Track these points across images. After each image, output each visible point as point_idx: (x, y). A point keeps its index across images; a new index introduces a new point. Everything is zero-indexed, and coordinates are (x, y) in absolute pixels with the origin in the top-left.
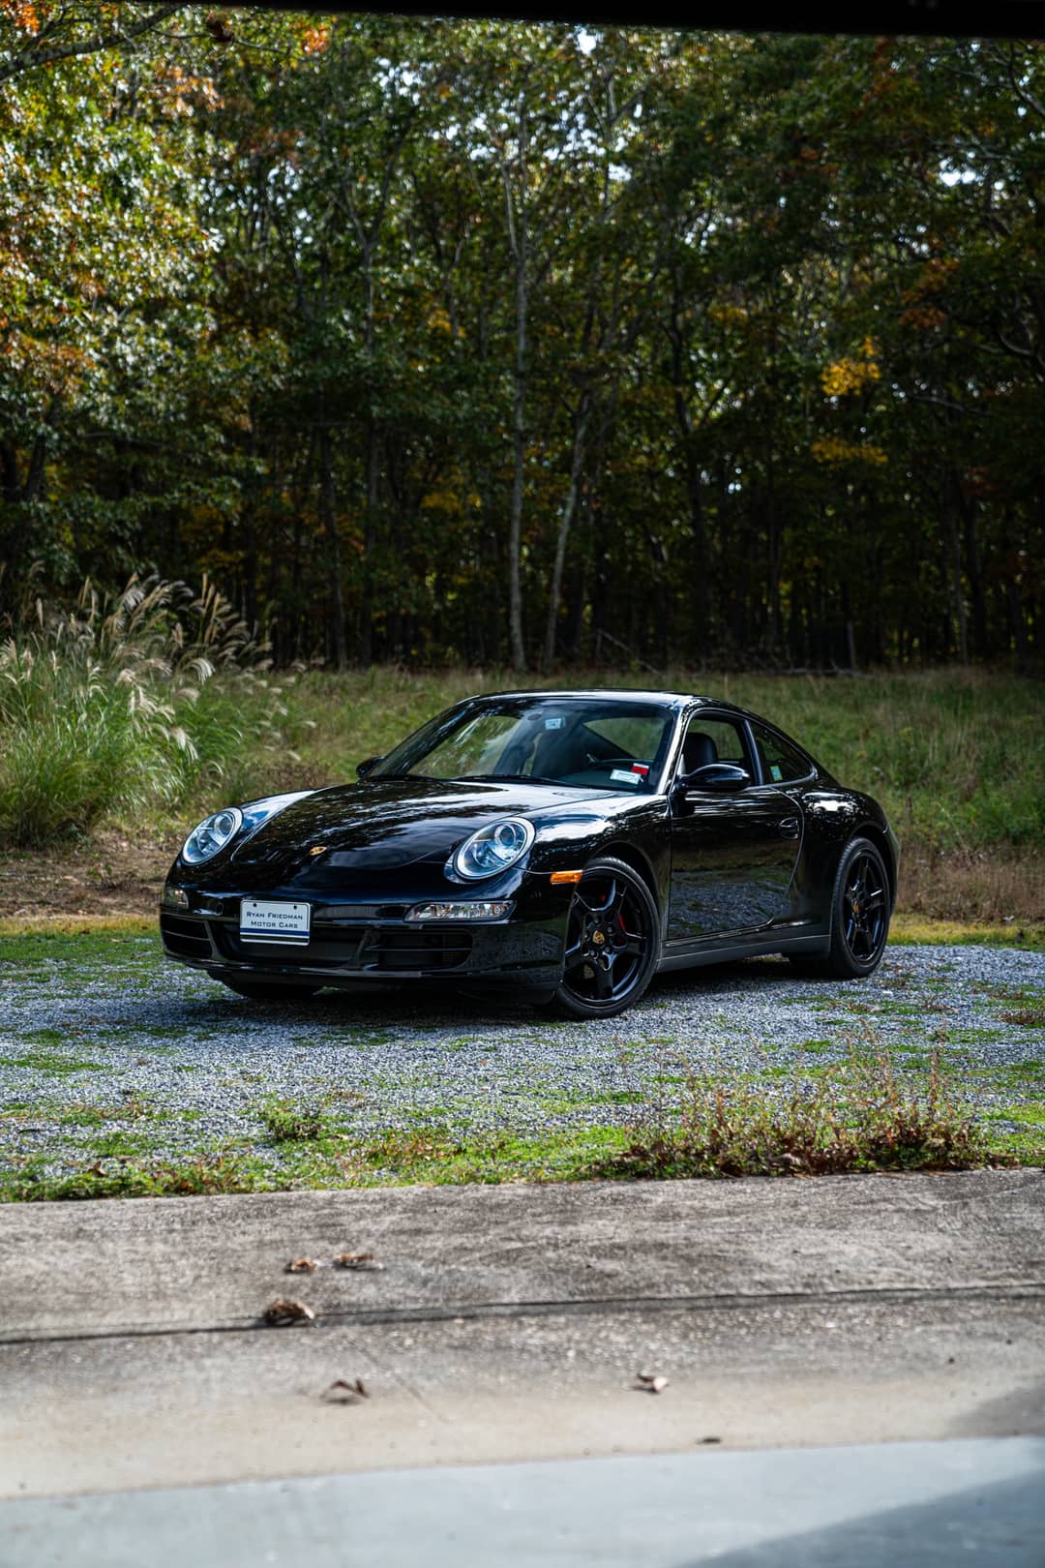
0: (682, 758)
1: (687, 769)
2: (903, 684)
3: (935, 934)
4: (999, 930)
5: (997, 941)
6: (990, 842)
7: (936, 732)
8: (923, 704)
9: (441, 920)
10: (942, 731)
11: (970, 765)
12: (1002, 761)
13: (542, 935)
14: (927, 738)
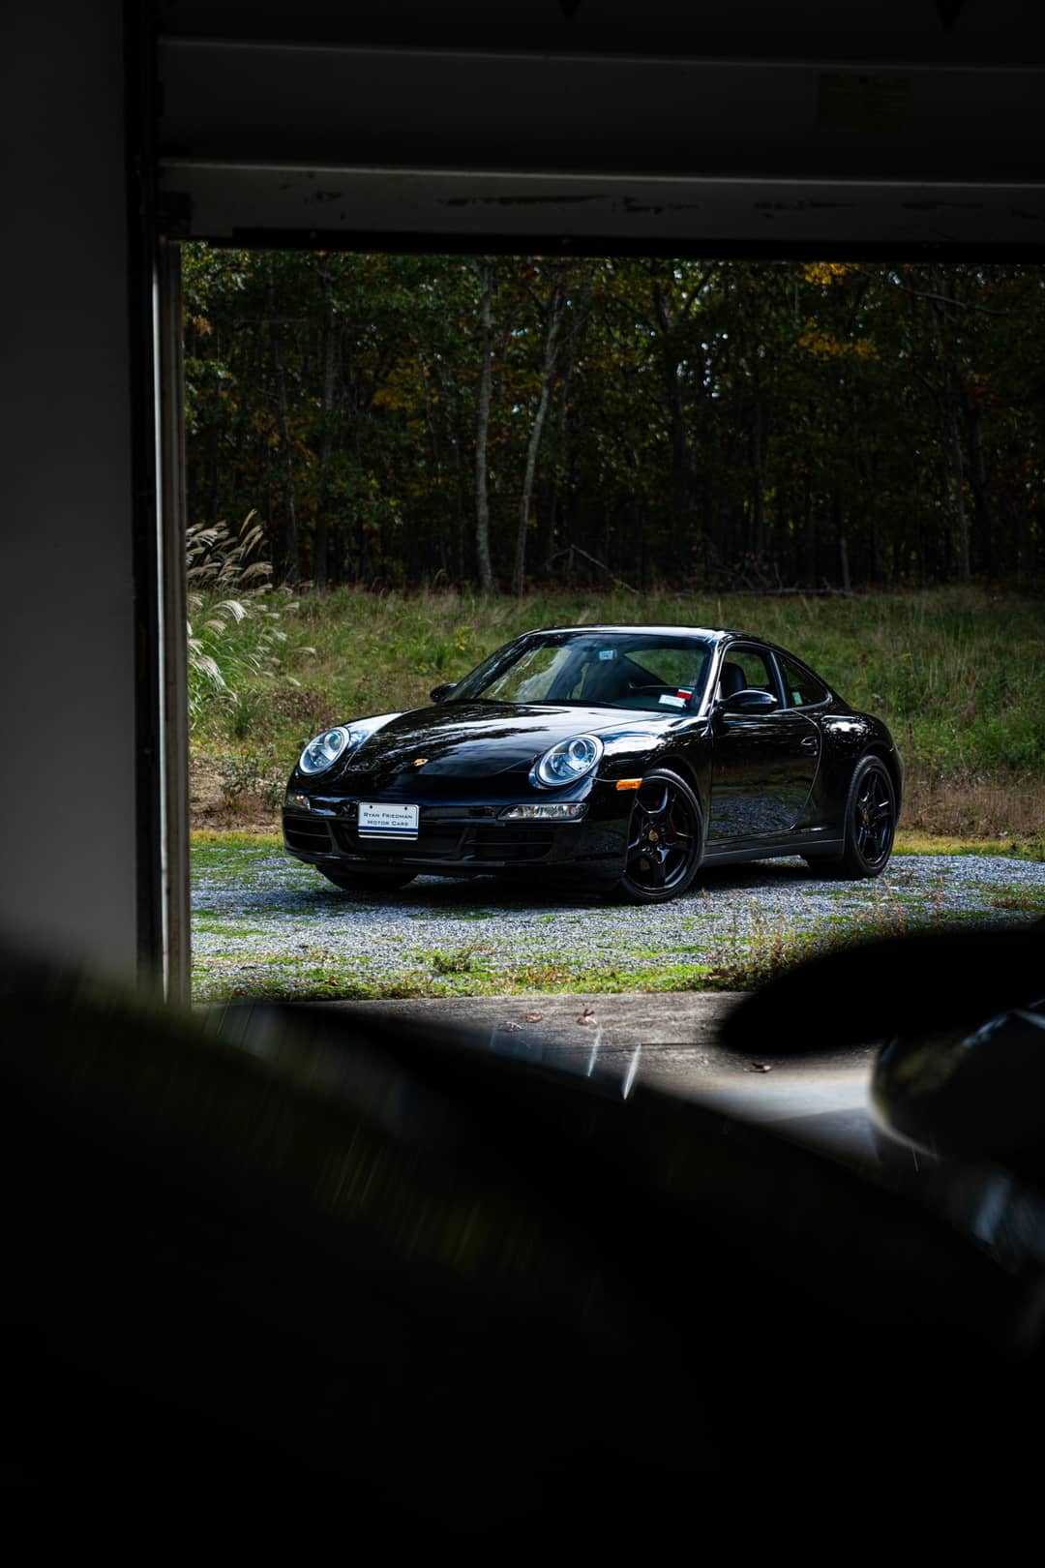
0: (719, 685)
1: (724, 695)
2: (902, 606)
3: (934, 848)
4: (994, 843)
5: (991, 852)
6: (988, 766)
7: (936, 657)
8: (921, 628)
9: (527, 819)
10: (942, 657)
11: (970, 692)
12: (1003, 688)
13: (605, 834)
14: (927, 665)
